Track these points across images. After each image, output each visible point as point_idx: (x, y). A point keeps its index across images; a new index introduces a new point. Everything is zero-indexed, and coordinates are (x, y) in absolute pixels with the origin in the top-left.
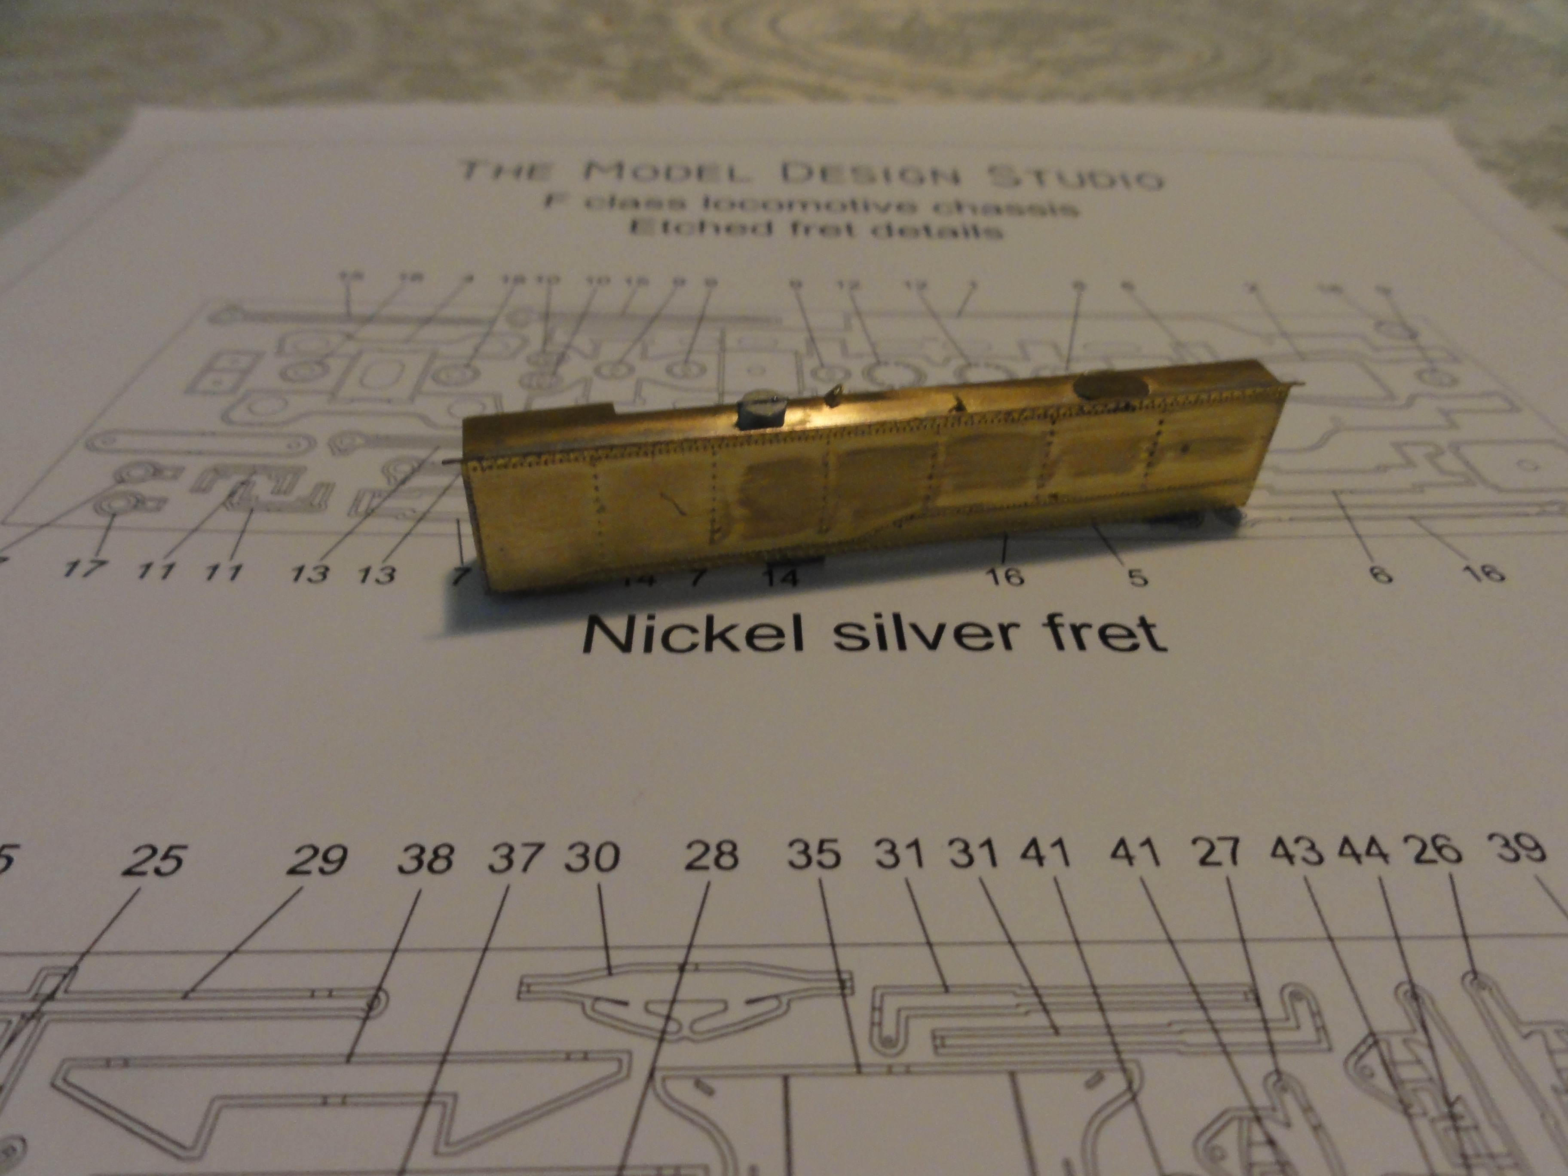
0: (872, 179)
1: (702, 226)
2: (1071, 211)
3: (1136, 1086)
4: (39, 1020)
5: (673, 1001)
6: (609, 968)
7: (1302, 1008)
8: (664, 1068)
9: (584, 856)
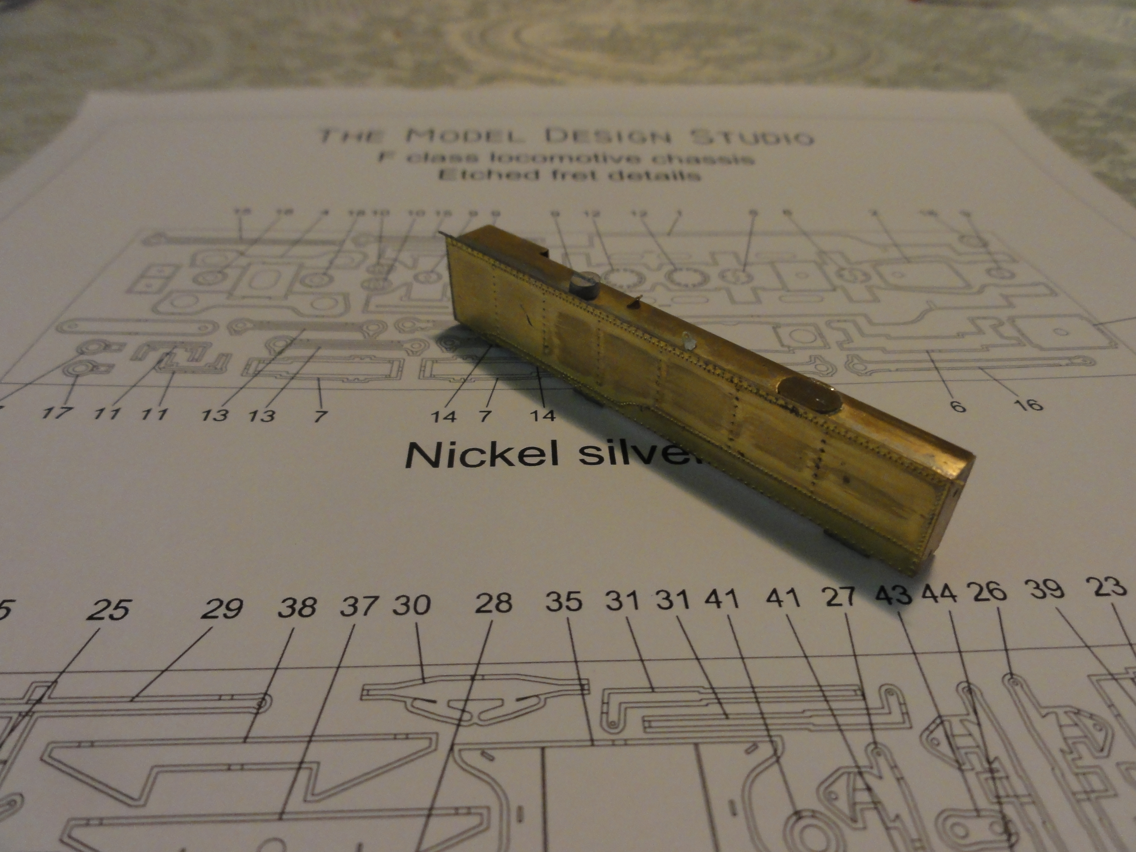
0: (609, 140)
1: (490, 173)
2: (749, 161)
3: (779, 753)
4: (31, 716)
5: (467, 700)
6: (423, 678)
7: (893, 700)
8: (459, 744)
9: (406, 604)
